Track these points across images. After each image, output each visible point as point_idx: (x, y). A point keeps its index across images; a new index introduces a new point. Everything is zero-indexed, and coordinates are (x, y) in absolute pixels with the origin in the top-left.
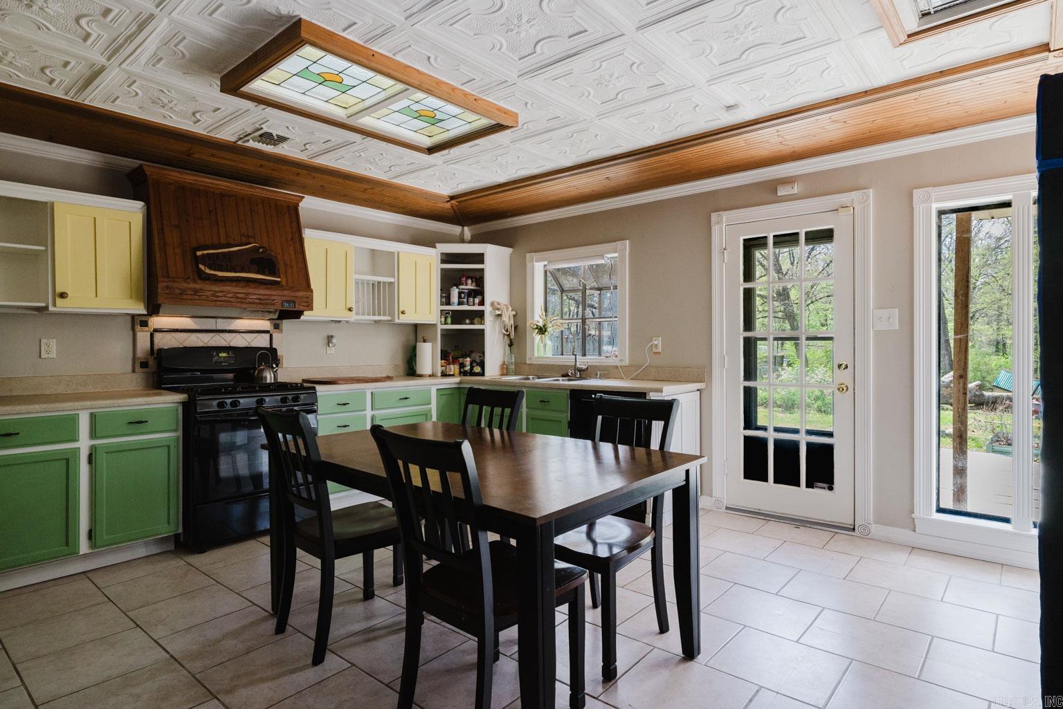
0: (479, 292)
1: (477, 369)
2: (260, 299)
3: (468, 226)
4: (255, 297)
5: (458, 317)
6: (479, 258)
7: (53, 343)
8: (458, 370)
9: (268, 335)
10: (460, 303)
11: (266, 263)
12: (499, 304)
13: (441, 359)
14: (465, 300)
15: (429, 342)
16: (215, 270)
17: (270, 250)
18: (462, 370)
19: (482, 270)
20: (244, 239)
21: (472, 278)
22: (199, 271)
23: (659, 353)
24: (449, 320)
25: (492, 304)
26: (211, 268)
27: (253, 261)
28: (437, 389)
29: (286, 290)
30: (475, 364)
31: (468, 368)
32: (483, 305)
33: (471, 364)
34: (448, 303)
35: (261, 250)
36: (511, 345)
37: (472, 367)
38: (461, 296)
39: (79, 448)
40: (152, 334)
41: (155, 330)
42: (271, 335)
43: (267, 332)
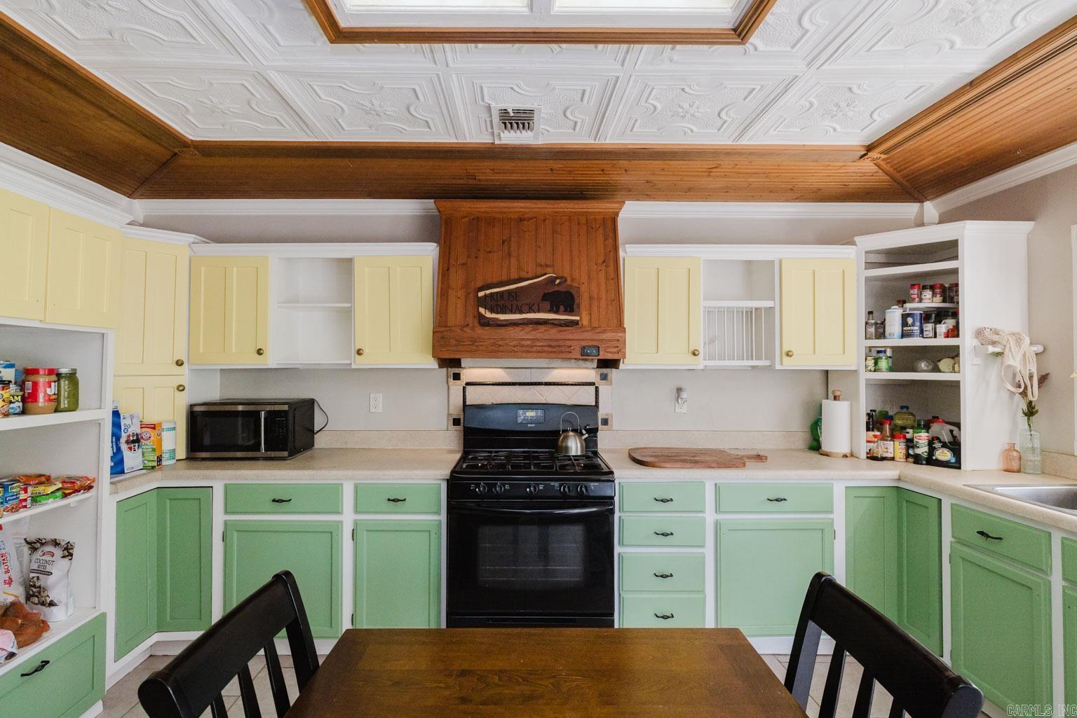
0: (948, 312)
1: (944, 455)
2: (550, 346)
3: (932, 200)
4: (544, 344)
5: (905, 358)
6: (949, 249)
7: (380, 397)
8: (904, 451)
9: (593, 388)
10: (903, 335)
11: (562, 299)
12: (996, 332)
13: (868, 429)
14: (917, 328)
15: (844, 400)
16: (497, 313)
17: (573, 280)
18: (911, 452)
19: (955, 272)
20: (539, 271)
21: (932, 288)
22: (481, 316)
24: (884, 364)
25: (979, 333)
26: (492, 311)
27: (546, 297)
28: (846, 487)
29: (587, 331)
30: (937, 445)
31: (923, 450)
32: (958, 336)
33: (930, 443)
34: (881, 335)
35: (558, 281)
36: (1031, 412)
37: (932, 450)
38: (907, 322)
39: (341, 522)
40: (464, 388)
41: (468, 384)
42: (597, 388)
43: (592, 384)
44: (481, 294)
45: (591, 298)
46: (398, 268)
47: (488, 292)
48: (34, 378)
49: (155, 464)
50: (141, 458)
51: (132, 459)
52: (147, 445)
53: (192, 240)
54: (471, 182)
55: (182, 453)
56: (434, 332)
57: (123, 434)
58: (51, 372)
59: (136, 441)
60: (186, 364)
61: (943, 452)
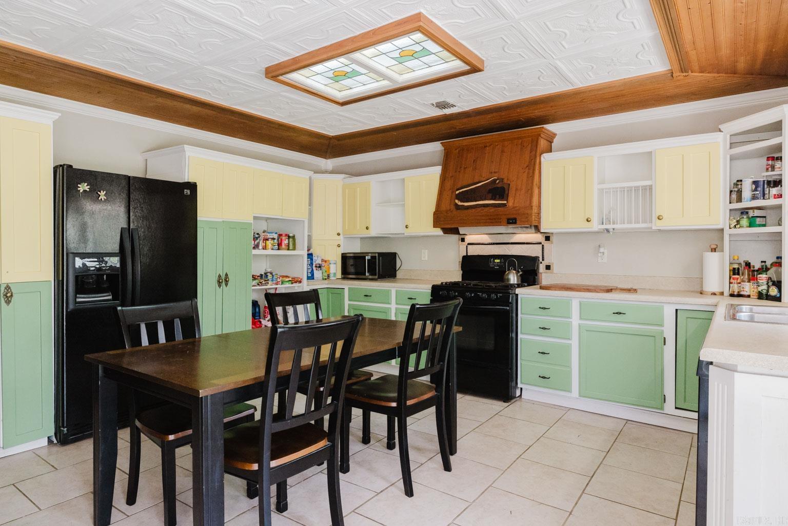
1: (774, 291)
2: (490, 219)
9: (541, 246)
11: (499, 192)
16: (464, 202)
19: (780, 146)
22: (456, 205)
26: (462, 201)
27: (490, 191)
28: (677, 310)
29: (510, 209)
30: (771, 284)
33: (767, 283)
34: (739, 199)
35: (498, 181)
38: (752, 188)
39: (390, 308)
40: (467, 246)
41: (469, 244)
42: (543, 246)
43: (540, 243)
44: (457, 192)
45: (517, 190)
46: (424, 182)
47: (461, 191)
48: (281, 237)
49: (326, 277)
50: (321, 275)
51: (318, 274)
52: (324, 269)
53: (343, 177)
54: (453, 130)
55: (339, 275)
56: (434, 215)
57: (314, 263)
58: (286, 235)
59: (319, 267)
60: (341, 235)
61: (773, 289)
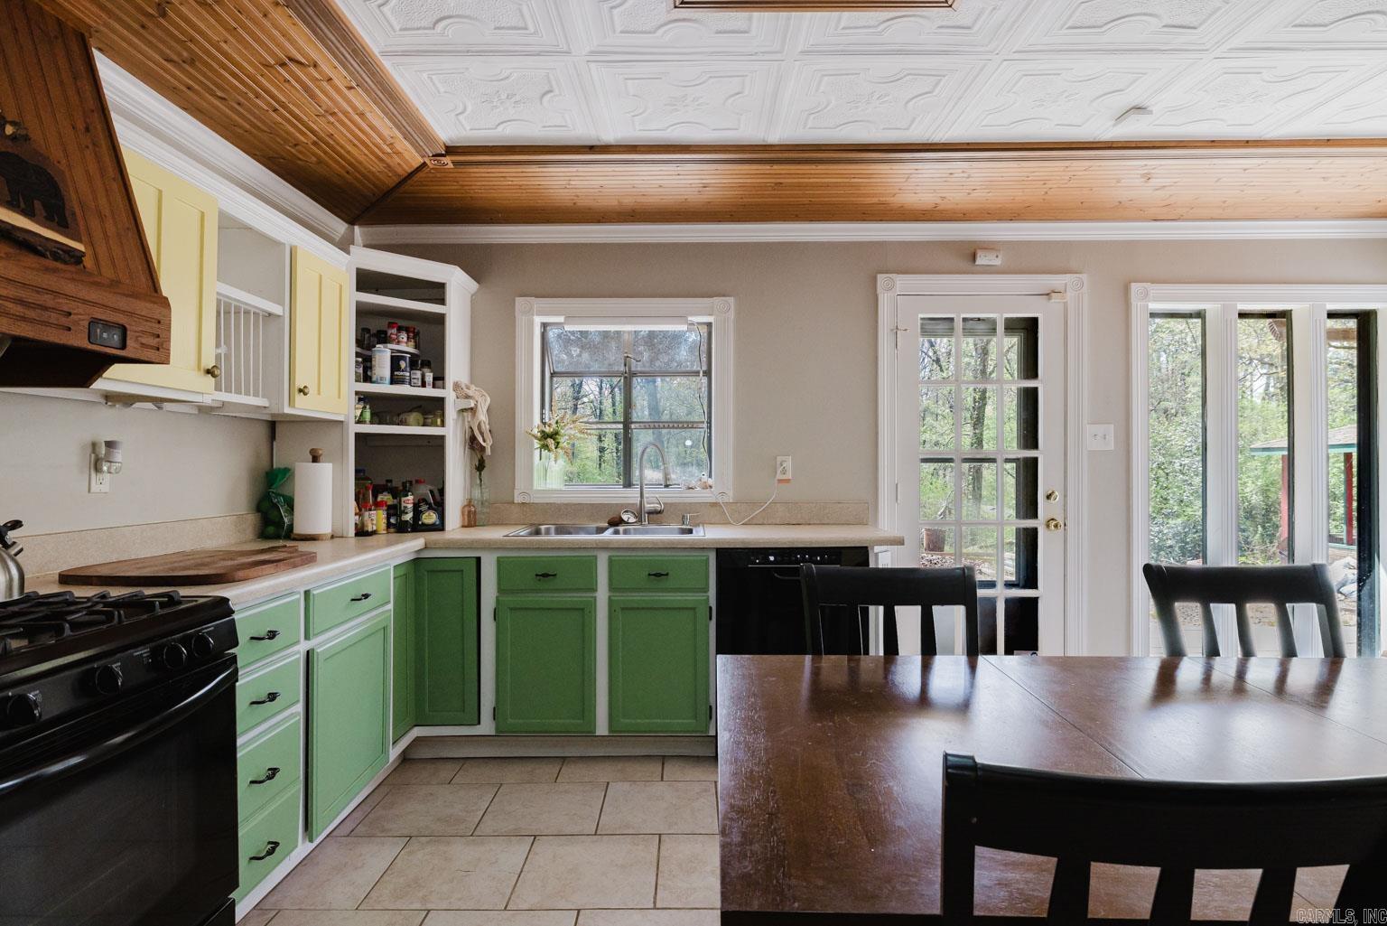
1: (430, 518)
3: (361, 225)
5: (380, 407)
6: (436, 291)
8: (386, 521)
10: (394, 381)
14: (405, 374)
15: (325, 461)
18: (393, 521)
21: (408, 331)
23: (788, 481)
24: (371, 414)
25: (457, 386)
28: (396, 566)
29: (97, 283)
30: (424, 507)
31: (408, 517)
32: (442, 387)
34: (367, 378)
36: (480, 467)
37: (417, 513)
38: (399, 365)
61: (429, 515)
